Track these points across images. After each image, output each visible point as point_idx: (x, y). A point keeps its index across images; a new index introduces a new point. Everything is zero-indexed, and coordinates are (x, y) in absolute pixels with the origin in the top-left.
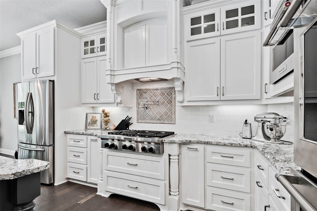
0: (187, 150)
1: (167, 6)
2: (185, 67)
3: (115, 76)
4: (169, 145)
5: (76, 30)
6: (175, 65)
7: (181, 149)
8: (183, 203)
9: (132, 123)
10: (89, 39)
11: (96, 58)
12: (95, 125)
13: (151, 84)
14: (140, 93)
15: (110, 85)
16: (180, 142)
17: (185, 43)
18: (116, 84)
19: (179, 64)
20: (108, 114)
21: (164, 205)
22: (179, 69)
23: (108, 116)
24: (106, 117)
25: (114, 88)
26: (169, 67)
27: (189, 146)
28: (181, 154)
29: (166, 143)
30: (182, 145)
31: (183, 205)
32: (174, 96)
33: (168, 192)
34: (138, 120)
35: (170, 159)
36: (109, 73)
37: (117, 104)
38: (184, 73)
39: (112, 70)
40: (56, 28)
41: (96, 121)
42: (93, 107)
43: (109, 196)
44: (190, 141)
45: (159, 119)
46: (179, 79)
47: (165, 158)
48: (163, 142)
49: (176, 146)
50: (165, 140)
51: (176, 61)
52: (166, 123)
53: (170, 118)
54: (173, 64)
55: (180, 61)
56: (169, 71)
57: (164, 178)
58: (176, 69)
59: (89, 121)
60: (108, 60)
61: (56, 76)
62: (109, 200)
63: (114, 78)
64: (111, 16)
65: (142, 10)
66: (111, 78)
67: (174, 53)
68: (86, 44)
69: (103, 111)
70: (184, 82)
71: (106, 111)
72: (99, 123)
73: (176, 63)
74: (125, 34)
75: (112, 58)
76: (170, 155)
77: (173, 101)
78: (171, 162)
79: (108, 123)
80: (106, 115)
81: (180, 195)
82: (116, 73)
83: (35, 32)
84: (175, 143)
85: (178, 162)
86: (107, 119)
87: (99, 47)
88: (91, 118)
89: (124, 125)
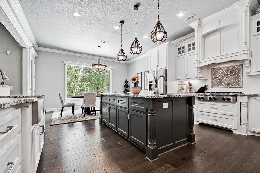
0: (254, 100)
1: (238, 19)
2: (252, 51)
3: (200, 63)
4: (241, 97)
5: (171, 42)
6: (246, 52)
7: (249, 100)
8: (250, 131)
9: (208, 89)
10: (181, 46)
11: (186, 55)
12: (183, 91)
13: (223, 65)
14: (214, 70)
15: (196, 68)
16: (249, 95)
17: (252, 37)
18: (200, 67)
19: (248, 51)
20: (191, 84)
21: (236, 130)
22: (248, 54)
23: (191, 85)
24: (191, 86)
25: (199, 69)
26: (240, 54)
27: (255, 98)
28: (249, 103)
29: (239, 96)
30: (250, 97)
31: (250, 132)
32: (241, 70)
33: (239, 123)
34: (212, 87)
35: (241, 105)
36: (197, 62)
37: (199, 78)
38: (251, 55)
39: (198, 60)
40: (168, 45)
41: (184, 88)
42: (181, 81)
43: (198, 124)
44: (257, 95)
45: (229, 85)
46: (248, 59)
47: (237, 104)
48: (237, 96)
49: (246, 98)
50: (238, 94)
51: (246, 49)
52: (235, 88)
53: (238, 84)
54: (243, 51)
55: (248, 49)
56: (240, 55)
57: (237, 115)
58: (246, 54)
59: (179, 88)
60: (196, 55)
61: (167, 67)
62: (198, 126)
63: (199, 64)
64: (197, 32)
65: (219, 25)
66: (198, 64)
67: (244, 46)
68: (179, 49)
69: (189, 83)
70: (251, 61)
71: (191, 83)
72: (185, 89)
73: (246, 51)
74: (205, 40)
75: (198, 54)
76: (241, 103)
77: (241, 73)
78: (241, 107)
79: (192, 89)
80: (190, 85)
81: (248, 126)
82: (201, 61)
83: (157, 49)
84: (246, 96)
85: (247, 107)
86: (191, 87)
87: (188, 49)
88: (181, 87)
89: (203, 90)
